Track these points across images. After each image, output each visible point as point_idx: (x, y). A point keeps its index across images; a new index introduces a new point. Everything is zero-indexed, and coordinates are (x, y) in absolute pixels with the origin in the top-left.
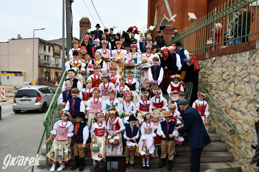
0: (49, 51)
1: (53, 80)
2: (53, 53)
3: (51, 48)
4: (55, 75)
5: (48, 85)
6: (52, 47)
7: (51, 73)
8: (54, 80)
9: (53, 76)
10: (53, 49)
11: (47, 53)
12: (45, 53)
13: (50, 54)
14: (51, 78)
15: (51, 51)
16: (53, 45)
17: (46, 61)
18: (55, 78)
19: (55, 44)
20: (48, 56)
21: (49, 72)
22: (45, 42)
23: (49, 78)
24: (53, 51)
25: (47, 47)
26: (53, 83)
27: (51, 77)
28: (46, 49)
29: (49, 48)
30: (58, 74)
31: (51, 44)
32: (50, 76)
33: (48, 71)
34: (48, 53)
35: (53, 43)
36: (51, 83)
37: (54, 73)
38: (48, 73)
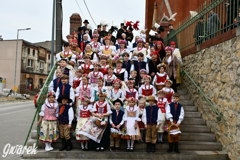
0: (34, 54)
1: (36, 87)
2: (37, 57)
3: (36, 52)
4: (39, 83)
5: (31, 93)
6: (37, 50)
7: (34, 80)
8: (38, 88)
9: (36, 83)
10: (38, 53)
11: (30, 57)
12: (29, 56)
13: (34, 57)
14: (34, 86)
15: (36, 55)
16: (38, 48)
17: (29, 66)
18: (38, 86)
19: (41, 47)
20: (32, 60)
21: (33, 78)
22: (29, 44)
23: (33, 86)
24: (38, 55)
25: (31, 50)
26: (36, 91)
27: (35, 84)
28: (30, 52)
29: (33, 52)
30: (42, 82)
31: (36, 47)
32: (33, 83)
33: (31, 77)
34: (32, 57)
35: (38, 46)
36: (34, 91)
37: (38, 79)
38: (31, 80)
